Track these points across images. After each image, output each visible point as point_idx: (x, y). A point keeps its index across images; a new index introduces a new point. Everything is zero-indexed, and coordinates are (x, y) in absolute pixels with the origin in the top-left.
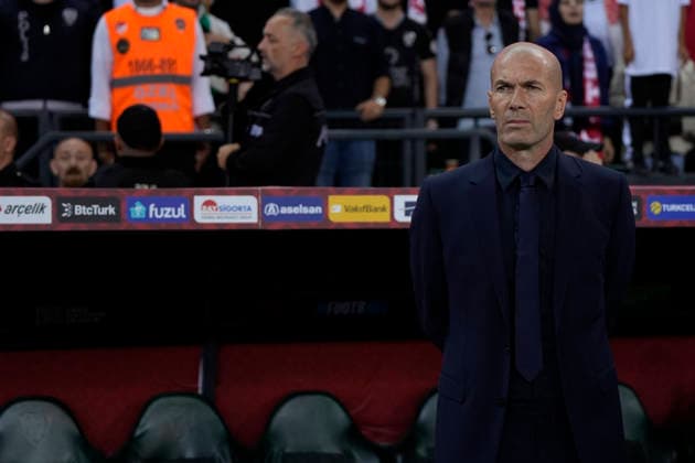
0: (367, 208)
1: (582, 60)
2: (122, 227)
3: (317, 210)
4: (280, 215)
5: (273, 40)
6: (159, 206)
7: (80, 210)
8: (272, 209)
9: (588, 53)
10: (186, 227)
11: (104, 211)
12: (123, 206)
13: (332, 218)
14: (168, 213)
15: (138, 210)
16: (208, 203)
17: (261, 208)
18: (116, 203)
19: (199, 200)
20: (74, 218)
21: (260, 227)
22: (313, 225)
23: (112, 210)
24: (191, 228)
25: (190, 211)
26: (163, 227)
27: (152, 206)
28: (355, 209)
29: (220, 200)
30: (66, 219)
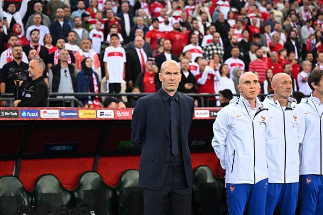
0: (90, 114)
1: (93, 79)
2: (20, 119)
3: (76, 114)
4: (65, 116)
5: (32, 68)
6: (30, 113)
7: (7, 114)
8: (63, 114)
9: (94, 76)
10: (38, 119)
11: (14, 114)
12: (19, 113)
13: (80, 117)
14: (33, 115)
15: (24, 114)
16: (45, 112)
17: (60, 114)
18: (17, 112)
19: (42, 111)
20: (5, 116)
21: (60, 119)
22: (75, 119)
23: (16, 114)
24: (40, 119)
25: (39, 114)
26: (31, 119)
27: (28, 113)
28: (86, 114)
29: (48, 111)
30: (2, 117)
